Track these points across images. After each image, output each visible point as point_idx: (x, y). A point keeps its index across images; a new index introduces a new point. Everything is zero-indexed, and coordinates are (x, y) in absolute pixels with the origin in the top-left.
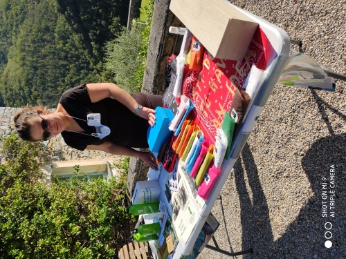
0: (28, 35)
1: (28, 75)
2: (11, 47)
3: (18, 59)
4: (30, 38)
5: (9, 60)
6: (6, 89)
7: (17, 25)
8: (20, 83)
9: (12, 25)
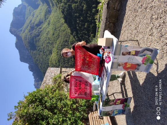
0: (59, 43)
1: (59, 58)
2: (54, 48)
3: (56, 53)
4: (60, 45)
5: (53, 53)
6: (51, 64)
7: (56, 40)
8: (56, 61)
9: (54, 40)
